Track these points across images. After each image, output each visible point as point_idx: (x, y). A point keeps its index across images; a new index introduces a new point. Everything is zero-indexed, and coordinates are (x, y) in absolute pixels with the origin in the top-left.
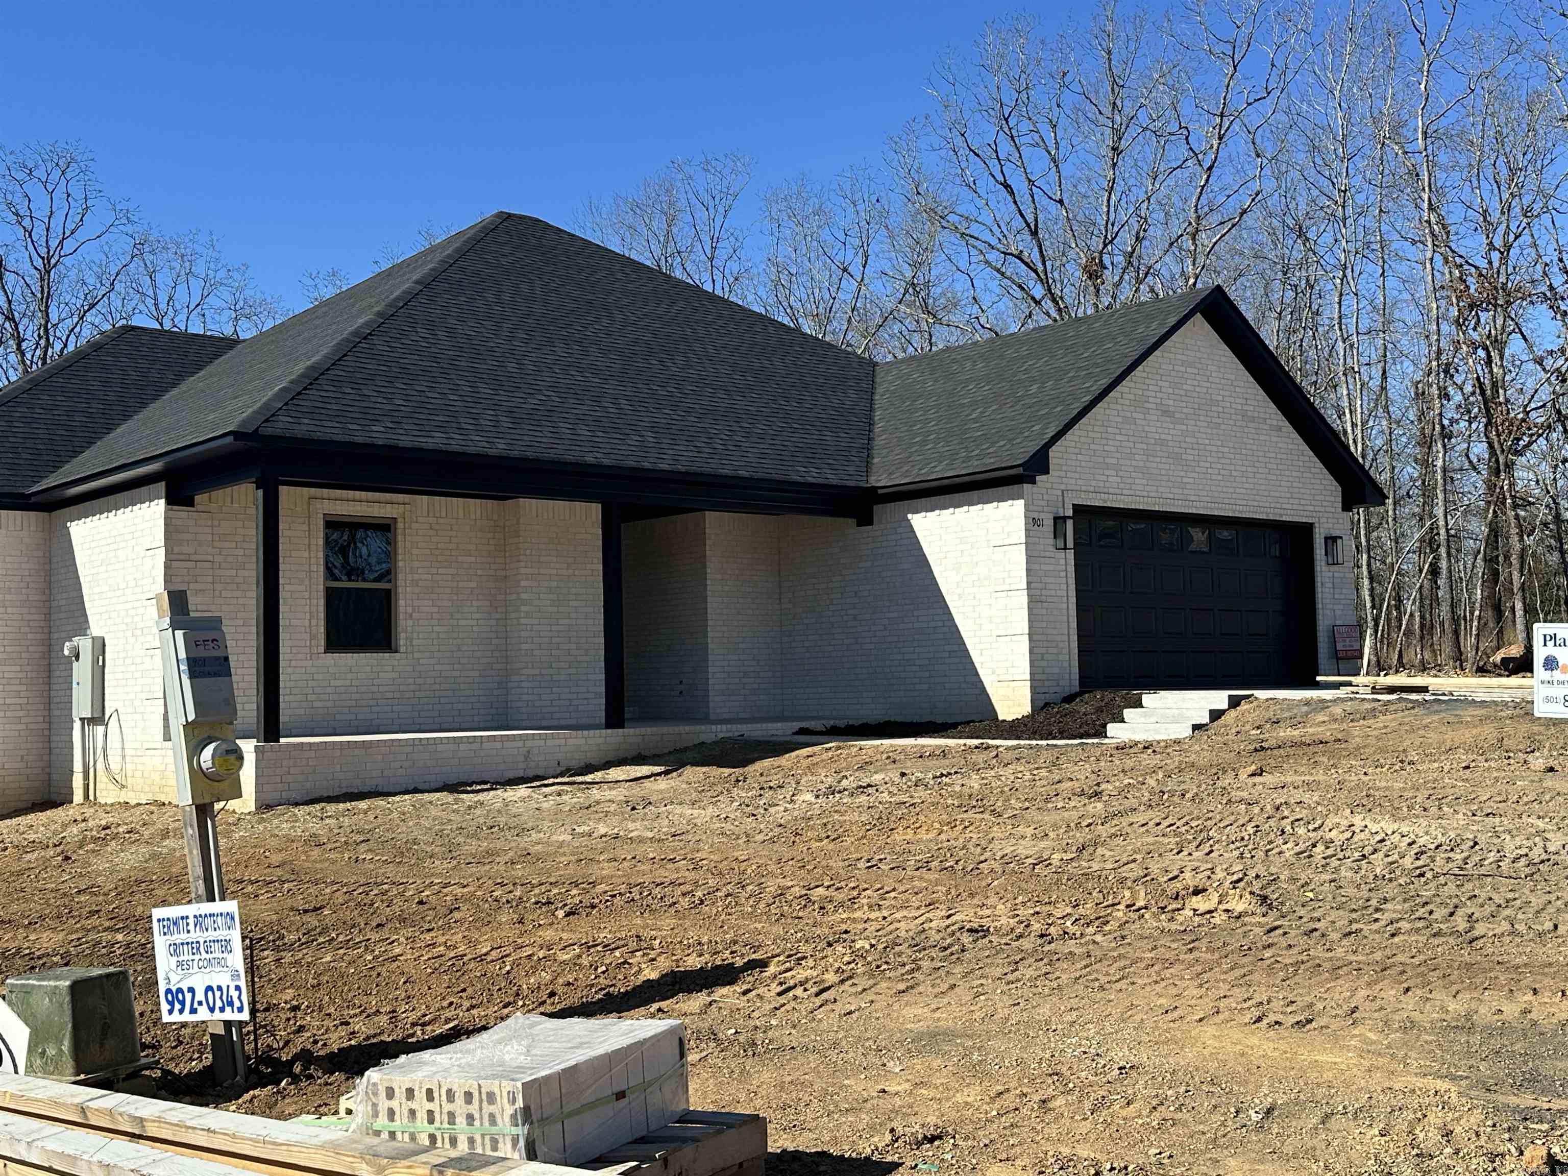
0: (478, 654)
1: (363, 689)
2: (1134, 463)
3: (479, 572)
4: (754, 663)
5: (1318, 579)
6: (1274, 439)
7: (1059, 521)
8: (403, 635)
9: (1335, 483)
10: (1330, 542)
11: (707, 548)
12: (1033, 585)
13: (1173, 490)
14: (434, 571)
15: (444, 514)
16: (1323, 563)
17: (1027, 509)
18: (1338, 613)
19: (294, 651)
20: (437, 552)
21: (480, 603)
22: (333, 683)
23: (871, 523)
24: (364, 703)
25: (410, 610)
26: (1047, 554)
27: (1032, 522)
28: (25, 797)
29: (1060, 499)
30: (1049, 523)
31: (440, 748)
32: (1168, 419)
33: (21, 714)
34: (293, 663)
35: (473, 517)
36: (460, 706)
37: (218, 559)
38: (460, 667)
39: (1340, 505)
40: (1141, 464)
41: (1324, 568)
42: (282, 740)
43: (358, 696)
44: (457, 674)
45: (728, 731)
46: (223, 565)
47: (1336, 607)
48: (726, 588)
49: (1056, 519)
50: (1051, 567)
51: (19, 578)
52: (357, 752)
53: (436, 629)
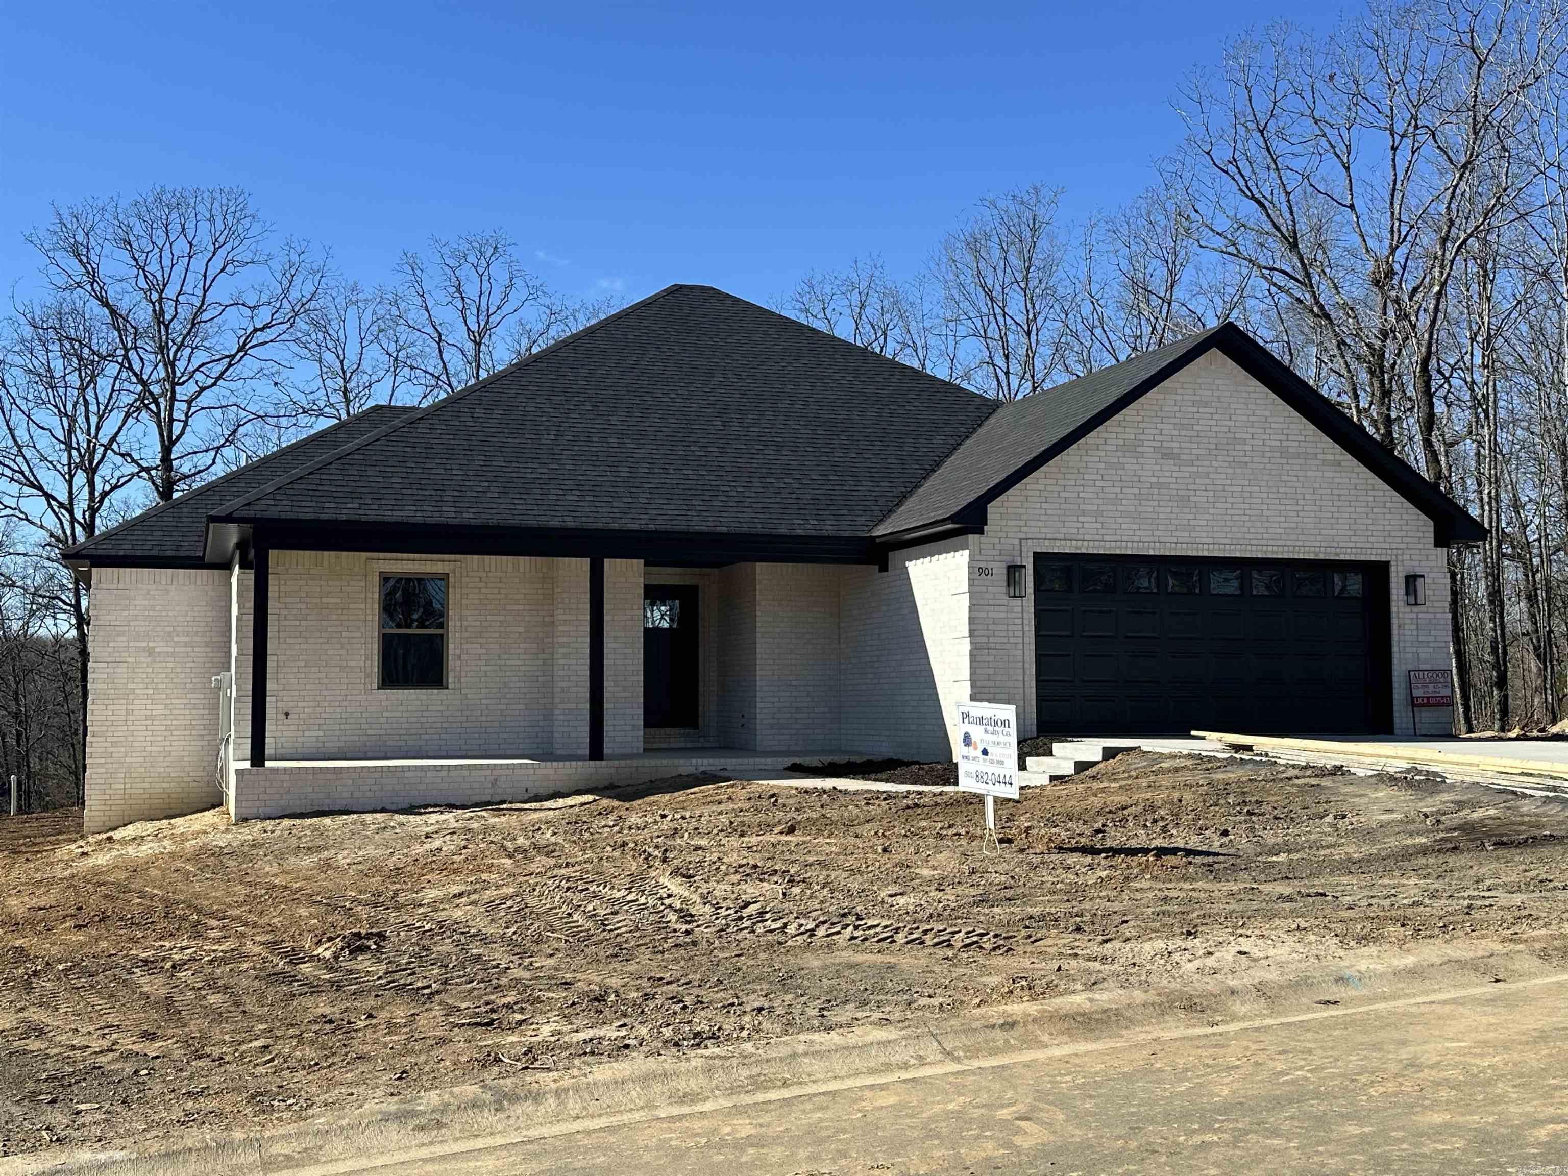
0: (524, 690)
1: (413, 720)
2: (1120, 508)
3: (527, 618)
4: (809, 699)
5: (1394, 621)
6: (1330, 474)
7: (1013, 570)
8: (451, 674)
9: (1423, 517)
10: (1411, 580)
11: (758, 593)
12: (976, 633)
13: (1174, 534)
14: (483, 618)
15: (493, 569)
16: (1401, 604)
17: (972, 559)
18: (1422, 656)
19: (350, 687)
20: (486, 602)
21: (528, 645)
22: (385, 714)
23: (887, 570)
24: (413, 731)
25: (458, 652)
26: (998, 602)
27: (977, 572)
28: (204, 800)
29: (1017, 547)
30: (1000, 572)
31: (407, 774)
32: (1172, 462)
33: (203, 733)
34: (349, 698)
35: (521, 570)
36: (506, 736)
37: (283, 612)
38: (506, 701)
39: (1432, 541)
40: (1132, 509)
41: (1401, 610)
42: (268, 764)
43: (407, 726)
44: (504, 707)
45: (709, 765)
46: (289, 617)
47: (1420, 650)
48: (778, 630)
49: (1009, 567)
50: (1003, 615)
51: (204, 624)
52: (329, 776)
53: (483, 668)
